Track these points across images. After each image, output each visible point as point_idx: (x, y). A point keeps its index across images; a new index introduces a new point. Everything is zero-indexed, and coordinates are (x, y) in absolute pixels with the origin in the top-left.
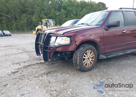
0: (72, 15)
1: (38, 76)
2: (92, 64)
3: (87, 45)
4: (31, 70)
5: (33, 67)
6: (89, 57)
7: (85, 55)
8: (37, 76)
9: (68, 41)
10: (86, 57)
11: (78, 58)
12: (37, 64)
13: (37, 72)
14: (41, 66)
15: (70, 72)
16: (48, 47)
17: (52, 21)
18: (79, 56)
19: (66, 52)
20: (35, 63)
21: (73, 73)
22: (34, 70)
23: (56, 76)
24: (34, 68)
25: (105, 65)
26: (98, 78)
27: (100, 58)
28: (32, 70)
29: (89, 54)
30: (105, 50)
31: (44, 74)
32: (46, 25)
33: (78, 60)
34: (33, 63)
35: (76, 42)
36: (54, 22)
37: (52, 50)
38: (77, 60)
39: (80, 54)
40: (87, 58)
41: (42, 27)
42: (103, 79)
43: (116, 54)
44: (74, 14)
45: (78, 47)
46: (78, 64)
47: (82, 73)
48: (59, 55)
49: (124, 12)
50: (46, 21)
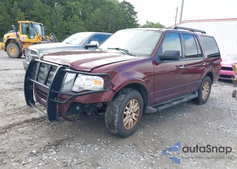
0: (76, 17)
1: (37, 152)
2: (135, 123)
3: (130, 91)
4: (17, 139)
5: (20, 130)
6: (131, 111)
7: (126, 108)
8: (34, 151)
9: (100, 83)
10: (128, 112)
11: (117, 115)
12: (27, 121)
13: (32, 143)
14: (36, 126)
15: (99, 140)
16: (58, 94)
17: (40, 25)
18: (118, 110)
19: (95, 103)
20: (22, 120)
21: (105, 142)
22: (24, 137)
23: (75, 150)
24: (22, 133)
25: (152, 122)
26: (150, 151)
27: (147, 112)
28: (19, 138)
29: (132, 107)
30: (155, 98)
31: (49, 146)
32: (28, 32)
33: (117, 119)
34: (17, 121)
35: (113, 86)
36: (43, 28)
37: (69, 100)
38: (114, 119)
39: (119, 108)
40: (130, 113)
41: (18, 36)
42: (158, 151)
43: (168, 103)
44: (80, 16)
45: (116, 95)
46: (116, 125)
47: (121, 141)
48: (78, 108)
49: (181, 35)
50: (27, 24)
